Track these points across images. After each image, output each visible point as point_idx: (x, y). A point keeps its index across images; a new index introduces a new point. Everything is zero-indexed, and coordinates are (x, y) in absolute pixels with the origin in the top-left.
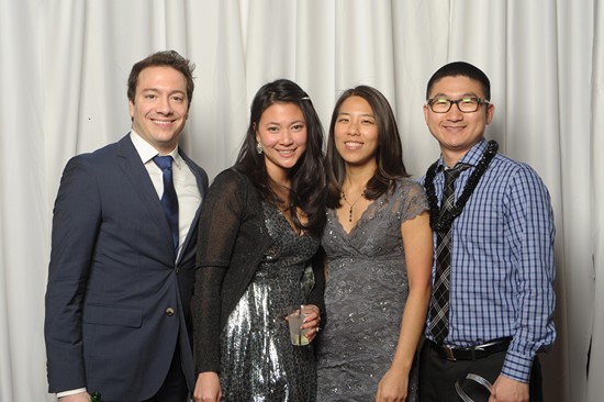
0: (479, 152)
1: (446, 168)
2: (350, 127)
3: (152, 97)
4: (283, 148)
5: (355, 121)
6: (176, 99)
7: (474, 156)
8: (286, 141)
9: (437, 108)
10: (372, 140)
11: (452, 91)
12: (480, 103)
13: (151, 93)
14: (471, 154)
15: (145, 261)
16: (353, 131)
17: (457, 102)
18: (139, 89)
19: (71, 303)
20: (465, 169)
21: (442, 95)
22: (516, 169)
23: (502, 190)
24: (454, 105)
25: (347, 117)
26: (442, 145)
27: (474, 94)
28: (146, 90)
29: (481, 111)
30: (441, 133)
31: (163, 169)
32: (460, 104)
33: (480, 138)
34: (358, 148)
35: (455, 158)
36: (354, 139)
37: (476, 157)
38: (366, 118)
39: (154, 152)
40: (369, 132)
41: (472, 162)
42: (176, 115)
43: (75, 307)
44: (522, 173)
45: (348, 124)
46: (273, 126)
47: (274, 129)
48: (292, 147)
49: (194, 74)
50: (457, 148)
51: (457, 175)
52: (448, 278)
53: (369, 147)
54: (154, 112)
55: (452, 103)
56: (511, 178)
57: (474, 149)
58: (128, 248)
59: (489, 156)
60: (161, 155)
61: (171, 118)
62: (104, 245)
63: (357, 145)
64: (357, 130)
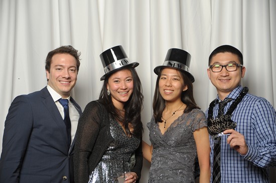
0: (237, 92)
1: (220, 101)
2: (166, 82)
3: (59, 69)
4: (122, 91)
5: (169, 79)
6: (72, 70)
7: (235, 94)
8: (124, 87)
9: (215, 70)
10: (178, 89)
11: (222, 60)
12: (238, 66)
13: (59, 67)
14: (233, 93)
15: (53, 150)
16: (168, 84)
17: (225, 66)
18: (52, 65)
19: (15, 172)
20: (230, 101)
21: (217, 63)
22: (258, 100)
23: (251, 111)
24: (224, 68)
25: (165, 77)
26: (218, 89)
27: (234, 62)
28: (56, 66)
29: (239, 70)
30: (218, 83)
31: (63, 106)
32: (227, 67)
33: (238, 85)
34: (171, 93)
35: (225, 95)
36: (169, 88)
37: (236, 95)
38: (175, 77)
39: (59, 97)
40: (177, 84)
41: (233, 97)
42: (72, 79)
43: (17, 174)
44: (262, 103)
45: (165, 81)
46: (116, 80)
47: (117, 81)
48: (127, 90)
49: (80, 58)
50: (226, 91)
51: (226, 104)
52: (220, 159)
53: (177, 93)
54: (61, 77)
55: (223, 67)
56: (255, 105)
57: (234, 91)
58: (45, 143)
59: (242, 94)
60: (63, 98)
61: (69, 80)
62: (33, 142)
63: (170, 91)
64: (171, 84)
